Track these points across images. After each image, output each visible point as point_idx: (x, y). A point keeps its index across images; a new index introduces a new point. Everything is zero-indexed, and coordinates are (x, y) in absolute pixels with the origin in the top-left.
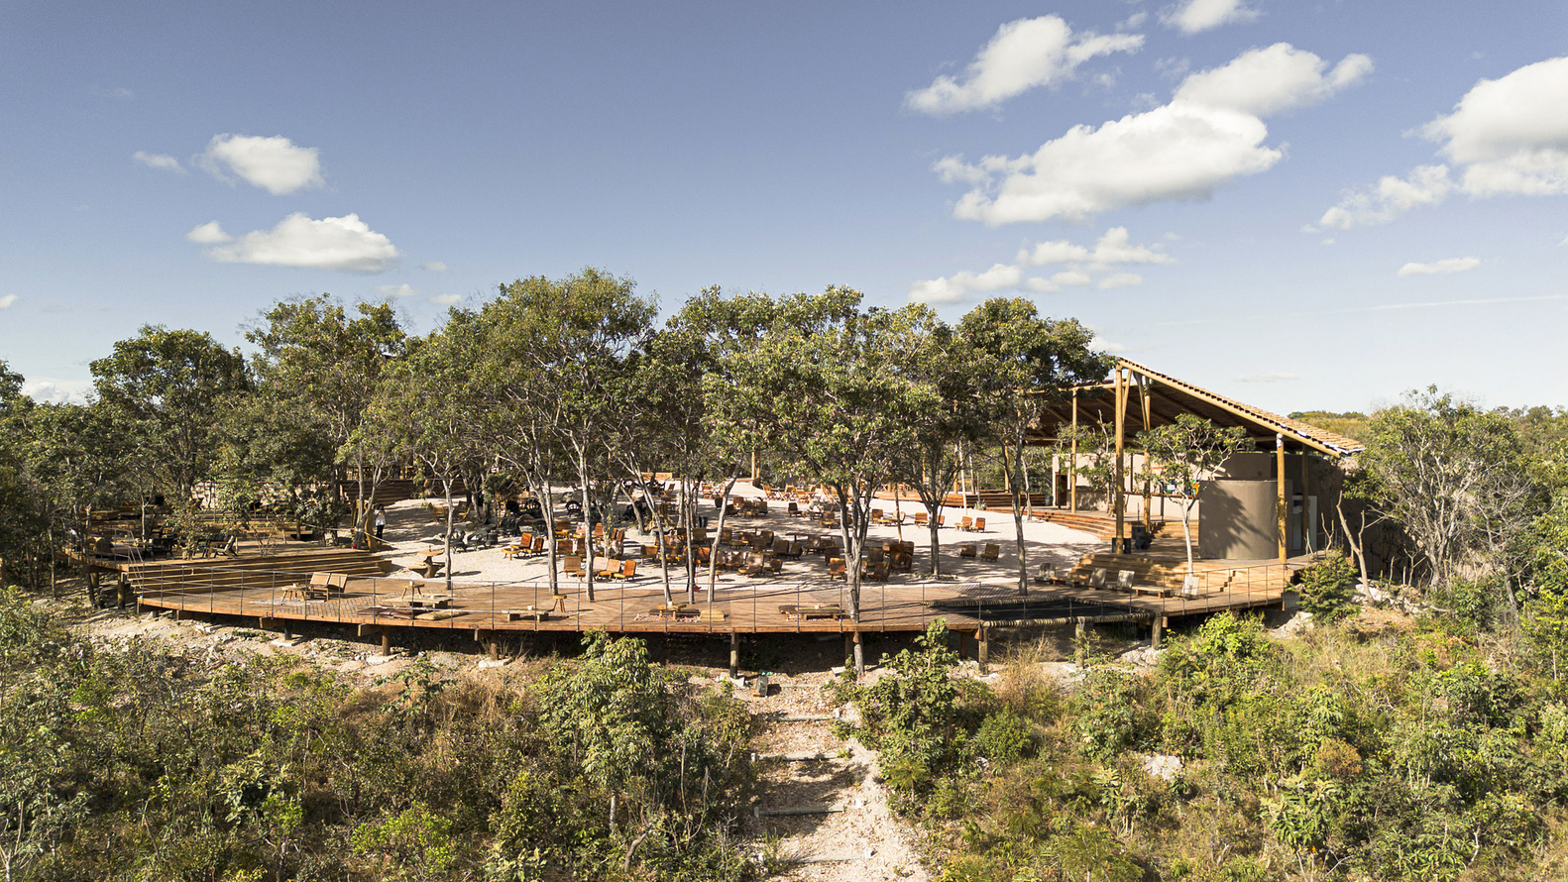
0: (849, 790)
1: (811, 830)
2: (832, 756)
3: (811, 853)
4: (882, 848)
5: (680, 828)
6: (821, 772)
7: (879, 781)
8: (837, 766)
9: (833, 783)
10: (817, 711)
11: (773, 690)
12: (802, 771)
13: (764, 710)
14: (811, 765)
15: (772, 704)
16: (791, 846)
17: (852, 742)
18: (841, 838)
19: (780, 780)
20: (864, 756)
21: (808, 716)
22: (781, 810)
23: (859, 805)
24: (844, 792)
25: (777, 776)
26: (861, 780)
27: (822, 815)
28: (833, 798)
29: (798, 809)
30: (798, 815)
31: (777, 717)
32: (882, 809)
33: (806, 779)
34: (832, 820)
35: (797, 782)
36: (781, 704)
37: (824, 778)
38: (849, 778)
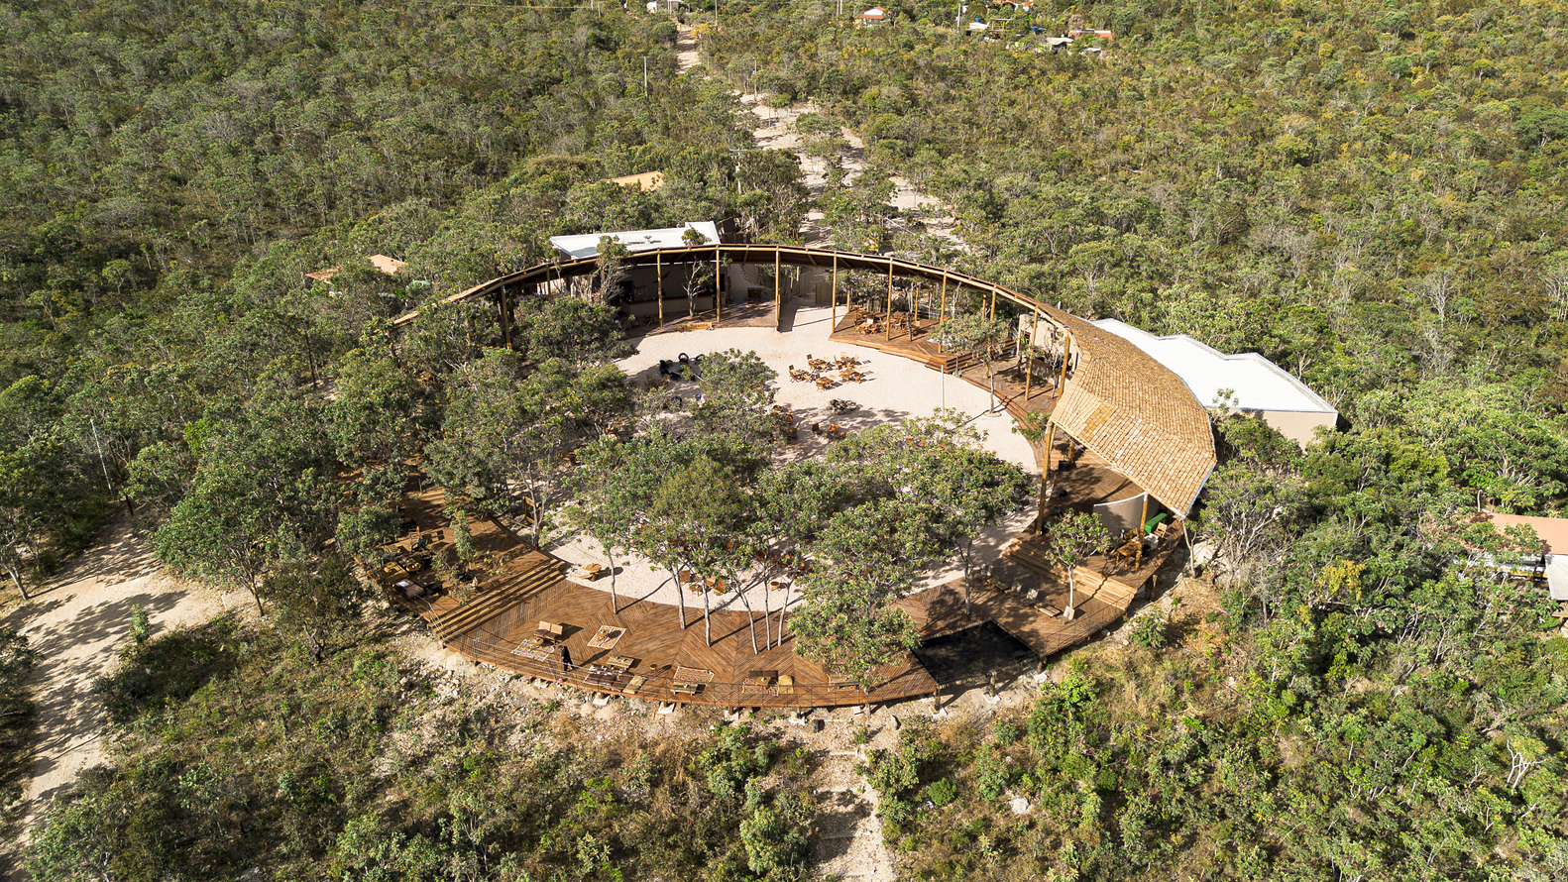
0: (864, 821)
1: (845, 852)
2: (855, 790)
3: (846, 870)
4: (879, 866)
6: (849, 804)
7: (879, 816)
8: (858, 798)
9: (855, 813)
10: (846, 749)
11: (820, 726)
12: (840, 802)
13: (817, 747)
14: (846, 798)
15: (821, 740)
16: (837, 865)
17: (864, 781)
18: (860, 858)
19: (828, 811)
20: (872, 794)
21: (841, 753)
22: (832, 837)
23: (868, 832)
24: (861, 822)
25: (827, 808)
26: (869, 814)
27: (850, 839)
28: (855, 827)
29: (840, 836)
30: (839, 840)
31: (825, 753)
32: (878, 837)
33: (842, 809)
34: (855, 844)
35: (837, 813)
36: (825, 741)
37: (850, 808)
38: (863, 811)
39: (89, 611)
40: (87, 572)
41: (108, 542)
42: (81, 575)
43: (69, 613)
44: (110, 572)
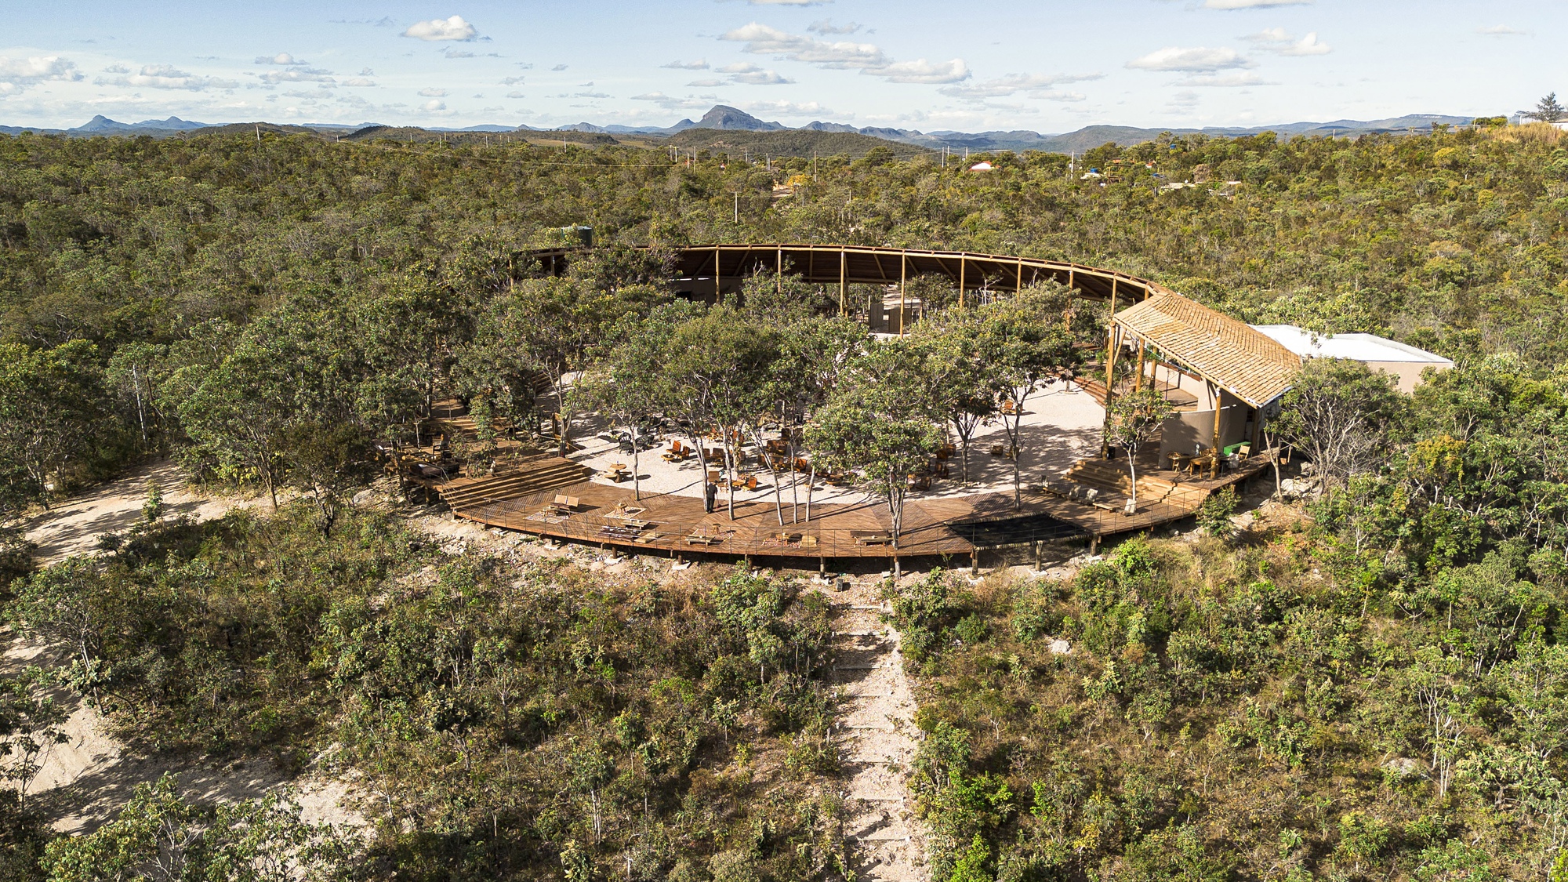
0: (884, 656)
1: (862, 679)
2: (877, 634)
3: (861, 692)
4: (897, 690)
5: (795, 681)
6: (870, 644)
7: (900, 652)
8: (879, 639)
9: (876, 651)
10: (872, 604)
11: (846, 587)
12: (861, 643)
13: (840, 602)
14: (867, 639)
15: (845, 597)
16: (850, 688)
17: (888, 626)
18: (877, 684)
19: (847, 648)
20: (895, 636)
21: (865, 607)
22: (848, 667)
23: (888, 665)
24: (881, 657)
25: (845, 646)
26: (891, 651)
27: (869, 670)
28: (875, 661)
29: (858, 667)
30: (856, 670)
31: (848, 606)
32: (899, 668)
33: (862, 648)
34: (874, 674)
35: (856, 650)
36: (850, 597)
37: (872, 647)
38: (885, 649)
39: (110, 515)
40: (112, 494)
41: (137, 475)
42: (106, 495)
43: (91, 517)
44: (134, 493)
